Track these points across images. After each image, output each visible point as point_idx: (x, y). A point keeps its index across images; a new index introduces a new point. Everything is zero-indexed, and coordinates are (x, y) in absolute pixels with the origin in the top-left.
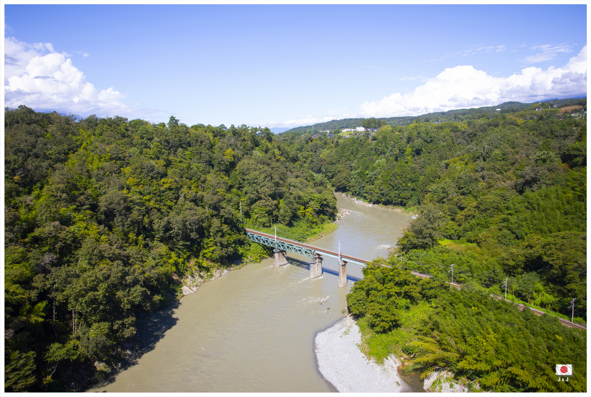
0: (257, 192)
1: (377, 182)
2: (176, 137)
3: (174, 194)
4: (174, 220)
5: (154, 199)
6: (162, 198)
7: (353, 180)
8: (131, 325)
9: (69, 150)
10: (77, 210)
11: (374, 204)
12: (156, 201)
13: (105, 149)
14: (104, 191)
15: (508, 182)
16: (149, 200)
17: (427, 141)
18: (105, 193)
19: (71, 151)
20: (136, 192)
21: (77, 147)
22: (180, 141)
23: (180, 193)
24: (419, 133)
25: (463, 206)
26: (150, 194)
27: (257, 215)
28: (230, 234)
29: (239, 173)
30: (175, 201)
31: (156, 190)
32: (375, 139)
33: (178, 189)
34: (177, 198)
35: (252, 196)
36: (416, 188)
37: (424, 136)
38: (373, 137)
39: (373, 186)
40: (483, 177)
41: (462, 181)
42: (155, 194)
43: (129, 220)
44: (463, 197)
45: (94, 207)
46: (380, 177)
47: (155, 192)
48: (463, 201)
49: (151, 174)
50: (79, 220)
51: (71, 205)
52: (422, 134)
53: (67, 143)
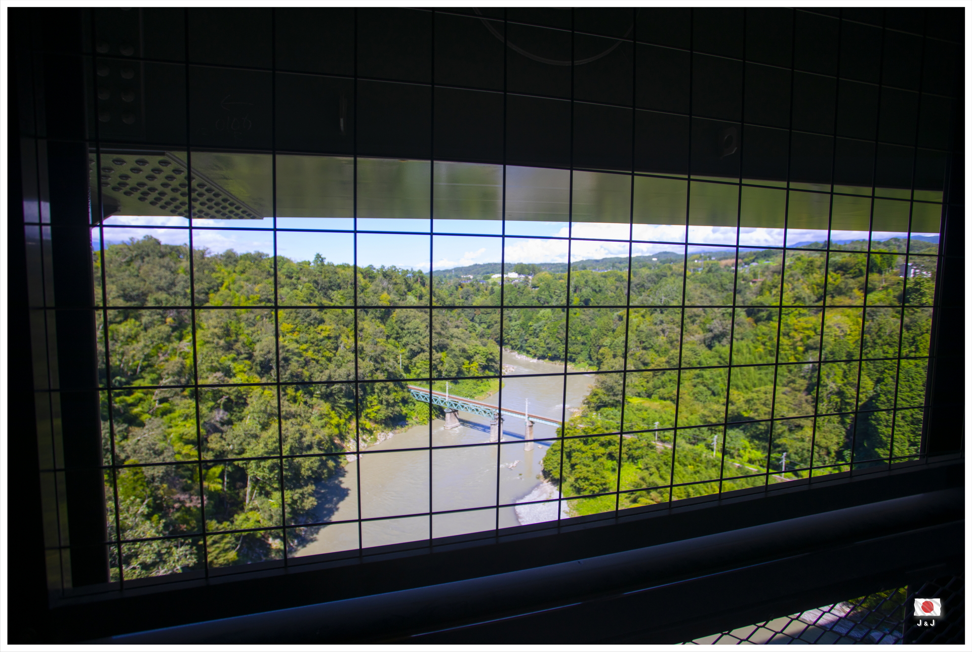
0: (419, 343)
1: (542, 335)
2: (325, 277)
3: (333, 343)
4: (337, 374)
5: (312, 349)
6: (321, 347)
7: (514, 332)
8: (310, 495)
9: (209, 289)
10: (234, 360)
11: (539, 358)
12: (314, 351)
13: (252, 290)
14: (257, 338)
15: (697, 335)
16: (306, 350)
17: (595, 291)
18: (258, 341)
19: (212, 291)
20: (292, 340)
21: (218, 286)
22: (330, 282)
23: (339, 342)
24: (586, 282)
25: (646, 361)
26: (306, 342)
27: (420, 370)
28: (396, 391)
29: (396, 322)
30: (334, 352)
31: (313, 338)
32: (535, 287)
33: (337, 338)
34: (336, 349)
35: (414, 348)
36: (586, 342)
37: (592, 284)
38: (532, 285)
39: (537, 339)
40: (663, 331)
41: (643, 335)
42: (312, 343)
43: (288, 372)
44: (644, 352)
45: (250, 357)
46: (545, 329)
47: (312, 340)
48: (646, 356)
49: (308, 320)
50: (240, 371)
51: (230, 354)
52: (590, 283)
53: (207, 280)
